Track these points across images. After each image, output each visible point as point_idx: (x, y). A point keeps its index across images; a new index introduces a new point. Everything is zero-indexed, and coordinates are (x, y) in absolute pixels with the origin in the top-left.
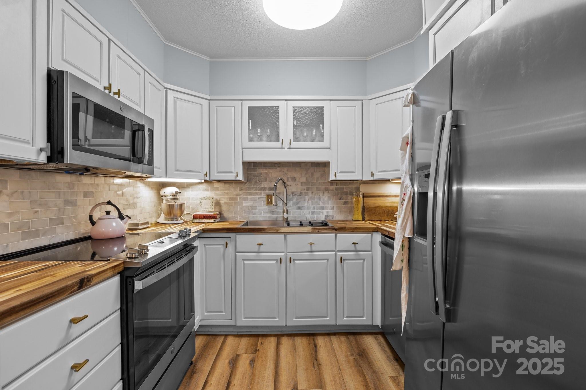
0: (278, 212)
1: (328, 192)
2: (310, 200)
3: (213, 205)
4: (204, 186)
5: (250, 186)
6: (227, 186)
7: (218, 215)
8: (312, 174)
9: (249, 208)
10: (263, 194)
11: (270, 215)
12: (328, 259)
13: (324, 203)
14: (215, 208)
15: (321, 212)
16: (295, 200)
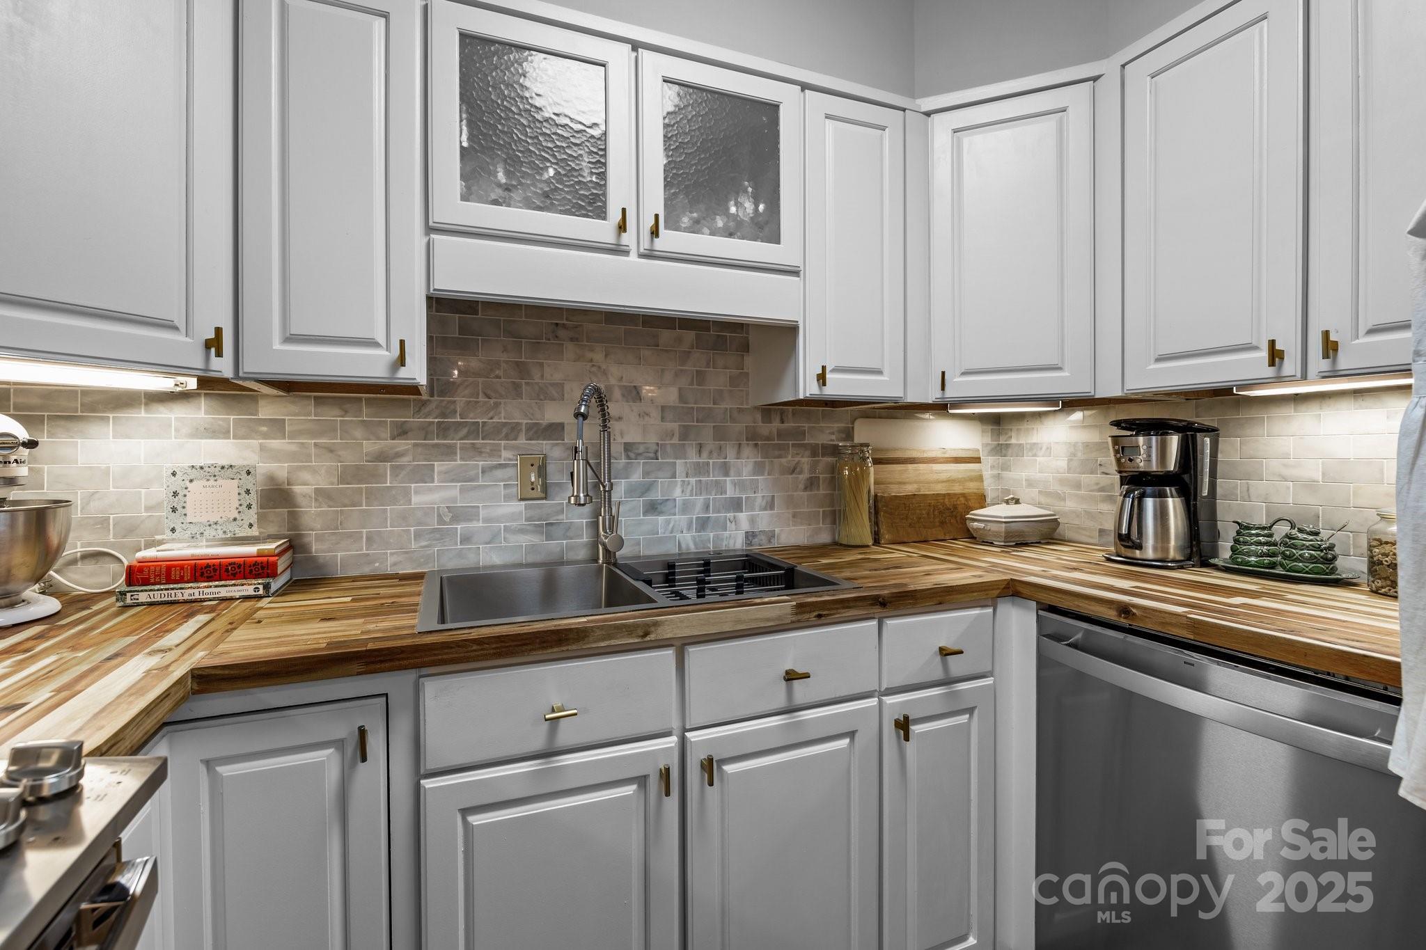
0: (569, 527)
1: (756, 445)
2: (693, 476)
3: (249, 507)
4: (200, 412)
5: (444, 415)
6: (331, 415)
7: (280, 554)
8: (700, 377)
9: (439, 515)
10: (505, 454)
11: (535, 539)
12: (851, 734)
13: (739, 485)
14: (262, 518)
15: (732, 519)
16: (637, 477)
